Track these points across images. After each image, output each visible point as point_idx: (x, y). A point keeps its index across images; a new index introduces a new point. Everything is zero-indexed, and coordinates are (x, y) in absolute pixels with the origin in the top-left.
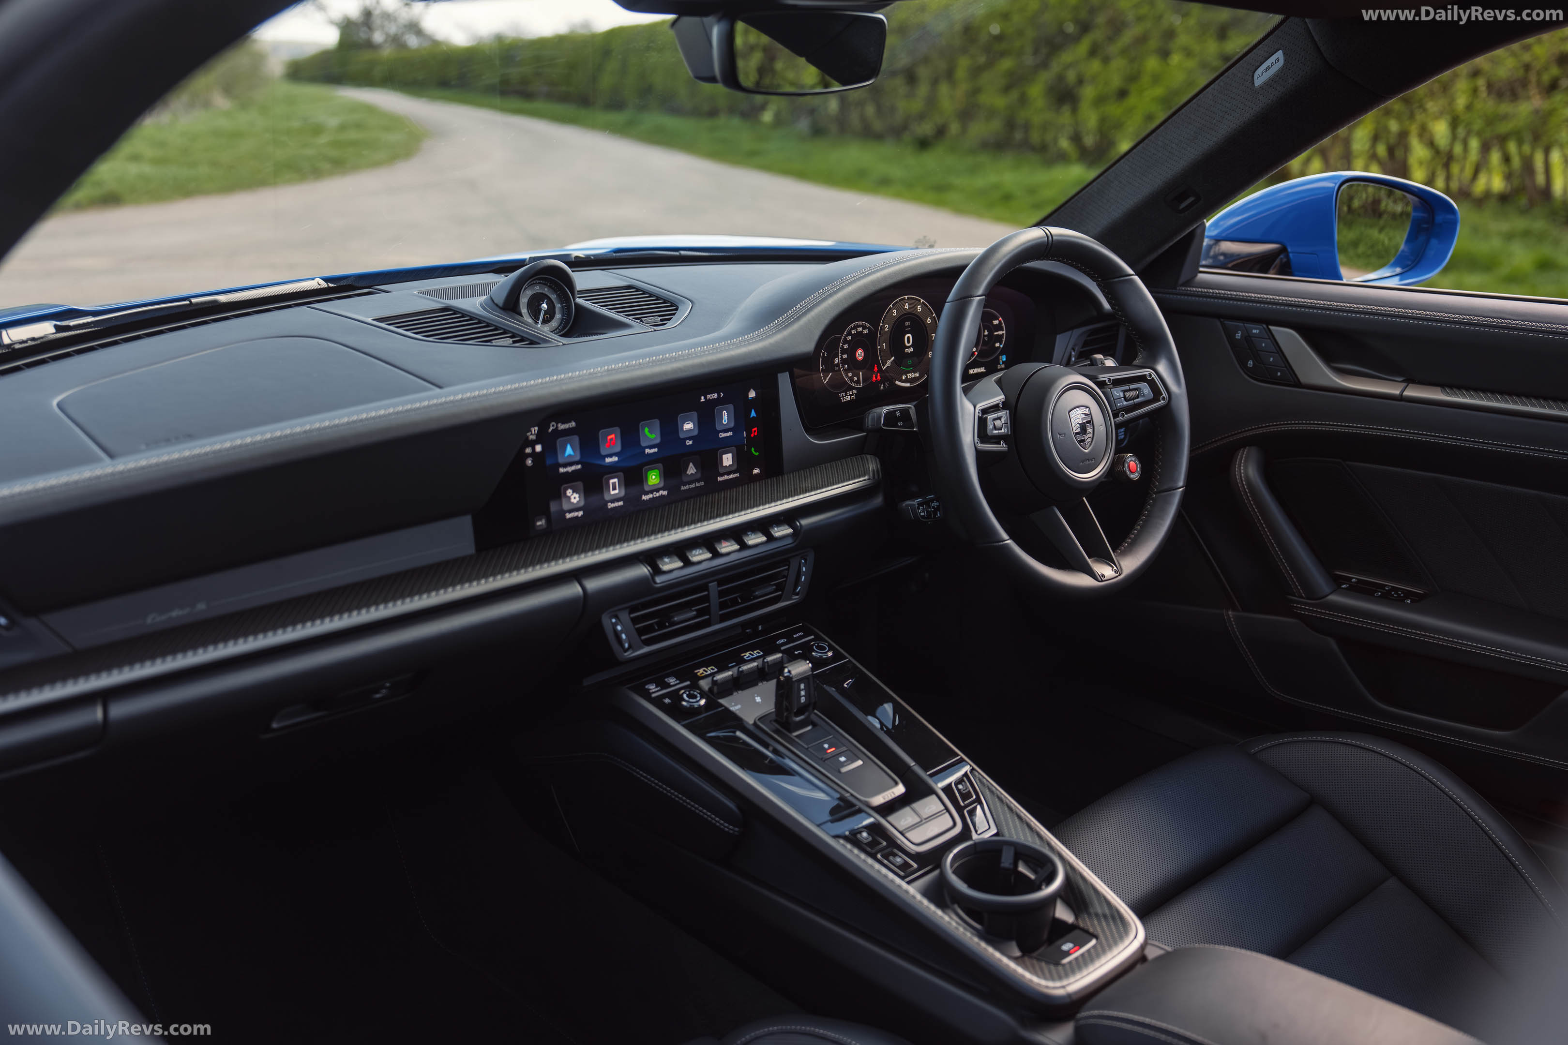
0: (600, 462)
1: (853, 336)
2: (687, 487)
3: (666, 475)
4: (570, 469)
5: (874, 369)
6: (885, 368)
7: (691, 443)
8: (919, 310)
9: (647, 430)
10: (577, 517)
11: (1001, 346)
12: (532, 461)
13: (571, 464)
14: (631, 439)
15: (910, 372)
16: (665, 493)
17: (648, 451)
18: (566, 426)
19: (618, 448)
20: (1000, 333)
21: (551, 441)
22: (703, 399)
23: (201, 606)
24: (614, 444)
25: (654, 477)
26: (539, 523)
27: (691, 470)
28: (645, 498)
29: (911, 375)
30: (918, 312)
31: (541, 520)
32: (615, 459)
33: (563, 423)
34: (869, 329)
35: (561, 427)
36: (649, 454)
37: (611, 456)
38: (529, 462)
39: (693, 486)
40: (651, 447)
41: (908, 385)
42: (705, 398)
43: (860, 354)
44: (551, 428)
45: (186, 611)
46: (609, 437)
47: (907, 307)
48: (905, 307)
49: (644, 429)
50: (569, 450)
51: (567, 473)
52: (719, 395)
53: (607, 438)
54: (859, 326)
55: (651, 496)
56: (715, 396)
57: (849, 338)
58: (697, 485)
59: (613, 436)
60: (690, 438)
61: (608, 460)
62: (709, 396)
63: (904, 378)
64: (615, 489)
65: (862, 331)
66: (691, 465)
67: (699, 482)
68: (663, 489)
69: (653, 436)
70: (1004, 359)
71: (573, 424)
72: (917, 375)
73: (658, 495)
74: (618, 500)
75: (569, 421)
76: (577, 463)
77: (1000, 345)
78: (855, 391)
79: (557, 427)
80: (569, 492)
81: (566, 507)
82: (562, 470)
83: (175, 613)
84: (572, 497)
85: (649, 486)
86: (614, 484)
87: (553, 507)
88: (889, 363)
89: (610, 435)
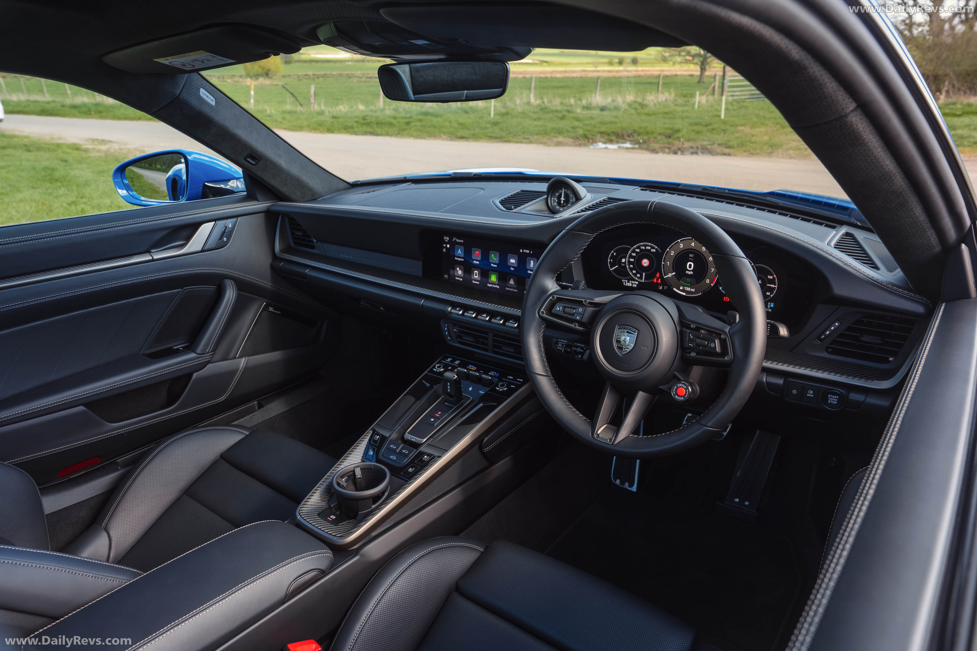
0: (471, 261)
1: (641, 250)
2: (509, 289)
3: (499, 278)
4: (460, 259)
5: (657, 275)
6: (666, 277)
7: (513, 269)
8: (704, 249)
9: (493, 255)
10: (460, 280)
11: (772, 296)
12: (446, 250)
13: (460, 257)
14: (485, 257)
15: (687, 286)
16: (498, 287)
17: (492, 265)
18: (460, 241)
19: (480, 259)
20: (773, 286)
21: (454, 245)
22: (521, 251)
23: (351, 257)
24: (478, 256)
25: (494, 278)
26: (445, 276)
27: (512, 282)
28: (489, 285)
29: (688, 289)
30: (702, 251)
31: (446, 275)
32: (478, 263)
33: (458, 239)
34: (656, 250)
35: (458, 241)
36: (492, 267)
37: (476, 261)
38: (444, 250)
39: (512, 290)
40: (494, 264)
41: (684, 294)
42: (523, 251)
43: (645, 262)
44: (454, 240)
45: (347, 257)
46: (476, 252)
47: (693, 245)
48: (692, 245)
49: (491, 255)
50: (459, 252)
51: (458, 260)
52: (530, 252)
53: (475, 252)
54: (648, 246)
55: (492, 286)
56: (528, 251)
57: (638, 250)
58: (514, 290)
59: (478, 252)
60: (513, 267)
61: (475, 262)
62: (524, 251)
63: (681, 288)
64: (476, 275)
65: (650, 250)
66: (512, 279)
67: (515, 289)
68: (498, 285)
69: (495, 259)
70: (772, 306)
71: (462, 241)
72: (693, 290)
73: (495, 286)
74: (477, 281)
75: (461, 239)
76: (462, 258)
77: (770, 294)
78: (637, 283)
79: (456, 240)
80: (458, 269)
81: (456, 274)
82: (456, 258)
83: (346, 256)
84: (459, 271)
85: (491, 281)
86: (476, 273)
87: (451, 272)
88: (670, 275)
89: (477, 251)
